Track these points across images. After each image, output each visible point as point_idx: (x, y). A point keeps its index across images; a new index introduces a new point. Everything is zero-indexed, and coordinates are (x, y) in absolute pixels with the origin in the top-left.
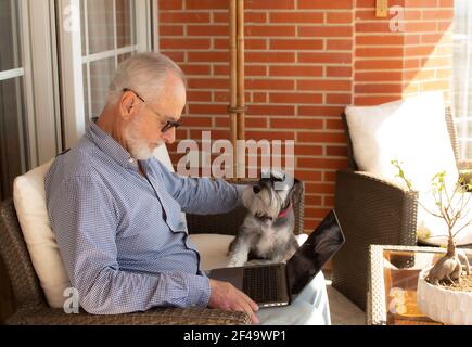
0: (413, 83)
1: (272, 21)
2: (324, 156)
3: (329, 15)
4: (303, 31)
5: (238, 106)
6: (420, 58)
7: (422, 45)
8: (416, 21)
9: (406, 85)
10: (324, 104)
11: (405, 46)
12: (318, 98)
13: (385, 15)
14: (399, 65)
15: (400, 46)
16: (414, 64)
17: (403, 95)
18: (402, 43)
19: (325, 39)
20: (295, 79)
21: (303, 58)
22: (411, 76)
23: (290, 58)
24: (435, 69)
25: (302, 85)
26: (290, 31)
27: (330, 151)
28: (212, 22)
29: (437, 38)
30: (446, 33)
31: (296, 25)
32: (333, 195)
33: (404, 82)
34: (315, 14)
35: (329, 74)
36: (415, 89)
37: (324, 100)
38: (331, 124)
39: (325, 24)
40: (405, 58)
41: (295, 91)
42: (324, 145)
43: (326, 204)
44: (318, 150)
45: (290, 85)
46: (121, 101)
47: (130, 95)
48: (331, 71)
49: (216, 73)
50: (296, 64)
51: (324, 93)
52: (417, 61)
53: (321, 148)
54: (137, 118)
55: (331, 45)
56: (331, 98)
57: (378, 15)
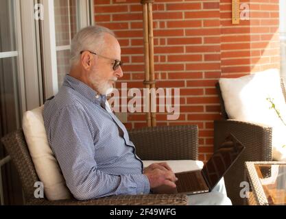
0: (257, 65)
1: (168, 27)
2: (205, 112)
3: (205, 21)
4: (188, 32)
5: (151, 80)
6: (260, 49)
7: (260, 41)
8: (257, 26)
9: (253, 67)
10: (204, 78)
11: (251, 42)
12: (200, 75)
13: (238, 23)
14: (248, 54)
15: (248, 42)
16: (257, 53)
17: (251, 73)
18: (249, 40)
19: (203, 37)
20: (184, 63)
21: (189, 49)
22: (256, 61)
23: (181, 50)
24: (270, 57)
25: (189, 67)
26: (180, 33)
27: (209, 109)
28: (130, 29)
29: (270, 37)
30: (275, 34)
31: (184, 29)
32: (212, 137)
33: (251, 65)
34: (196, 21)
35: (206, 59)
36: (258, 70)
37: (203, 76)
38: (208, 91)
39: (203, 27)
40: (251, 50)
41: (185, 71)
42: (204, 105)
43: (207, 143)
44: (201, 109)
45: (181, 67)
46: (82, 60)
47: (86, 54)
48: (207, 57)
49: (133, 61)
50: (185, 53)
51: (203, 71)
52: (258, 51)
53: (202, 107)
54: (95, 67)
55: (207, 40)
56: (208, 75)
57: (233, 23)
